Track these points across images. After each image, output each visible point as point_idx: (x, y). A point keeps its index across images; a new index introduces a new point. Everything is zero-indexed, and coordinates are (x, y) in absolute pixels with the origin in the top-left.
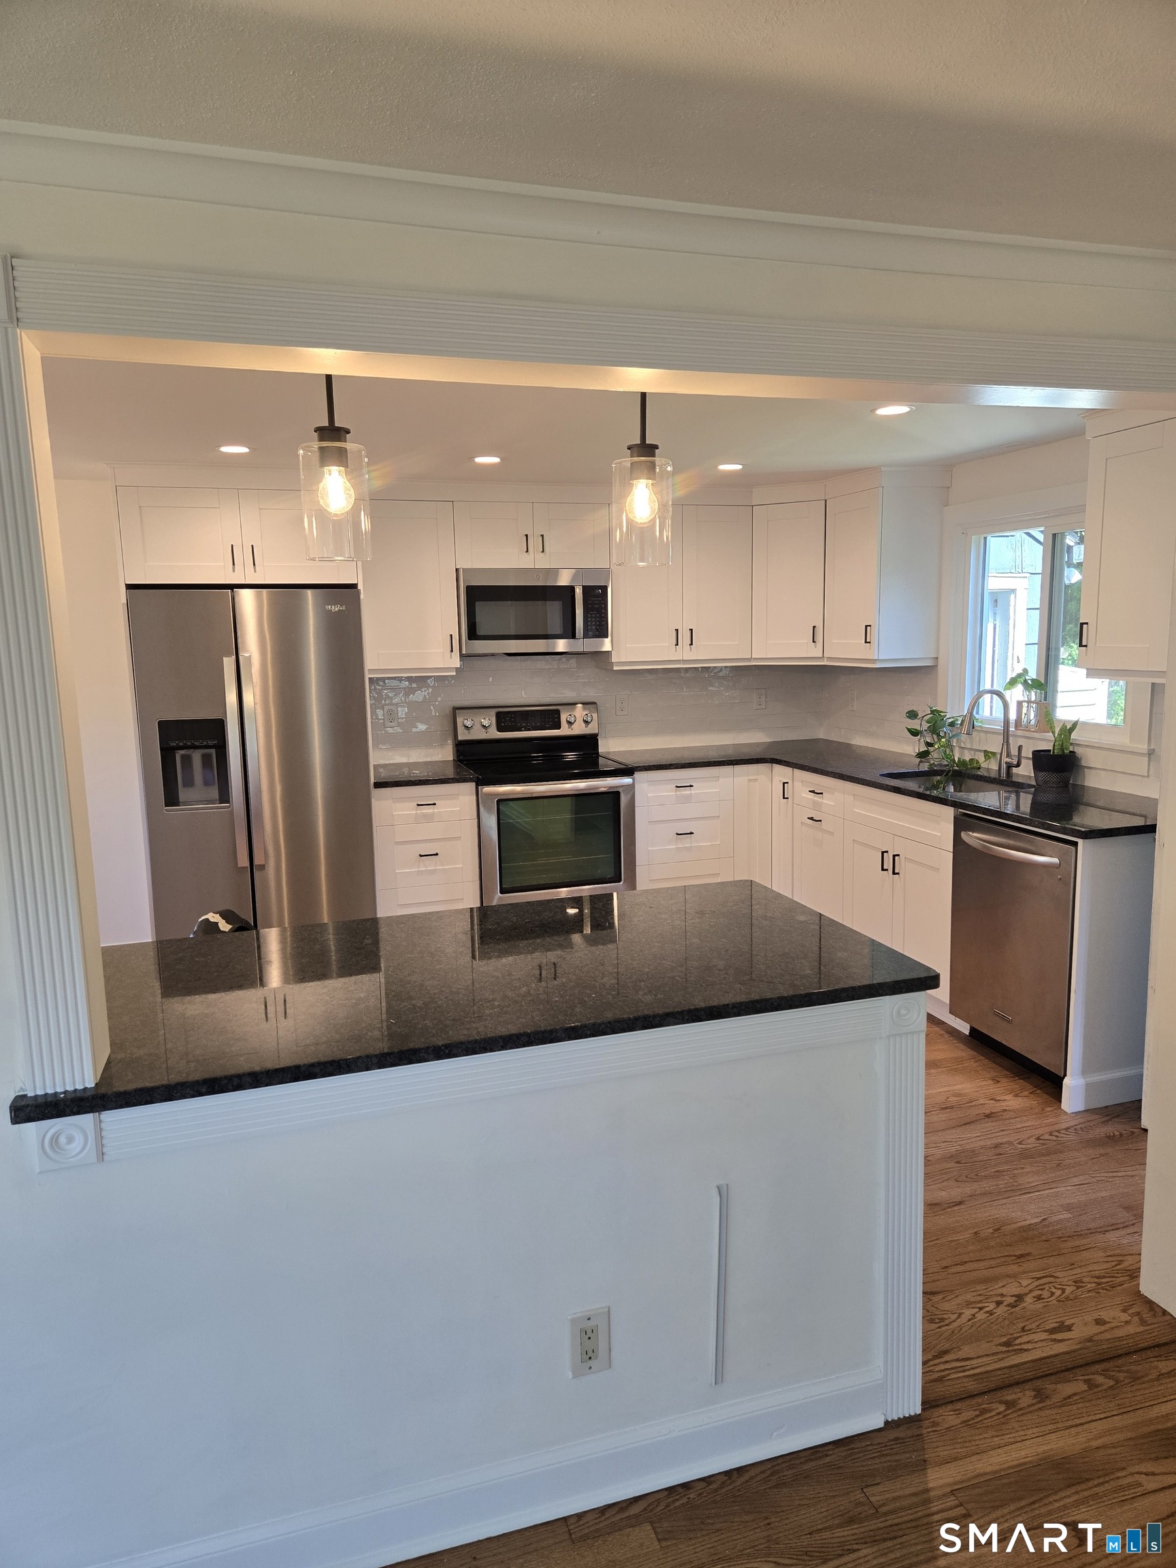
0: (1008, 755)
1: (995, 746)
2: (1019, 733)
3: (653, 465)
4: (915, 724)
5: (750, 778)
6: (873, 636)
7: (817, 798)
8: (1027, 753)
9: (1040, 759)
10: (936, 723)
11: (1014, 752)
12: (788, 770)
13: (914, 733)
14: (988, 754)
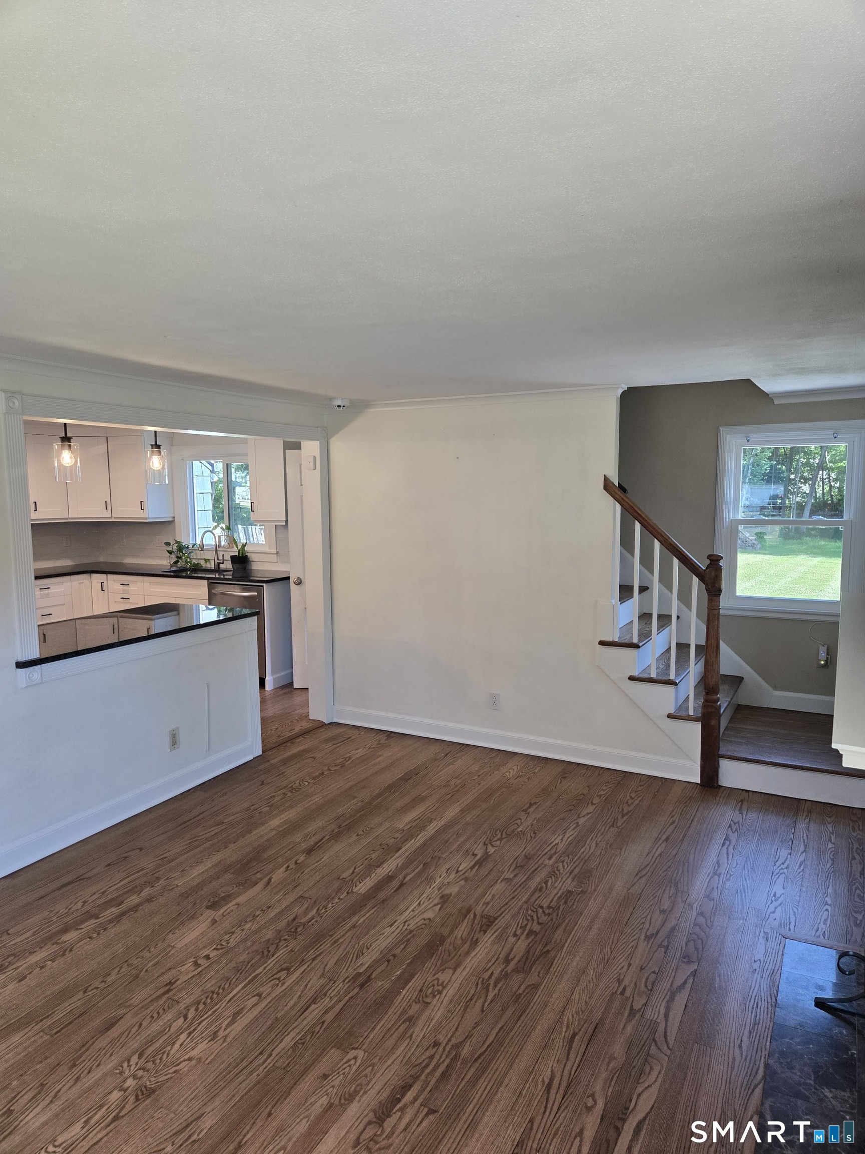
0: (218, 559)
1: (211, 556)
2: (220, 549)
3: (160, 452)
4: (170, 549)
5: (80, 582)
6: (145, 506)
7: (125, 588)
8: (228, 557)
9: (234, 559)
10: (181, 548)
11: (221, 558)
12: (104, 576)
13: (170, 552)
14: (207, 561)
